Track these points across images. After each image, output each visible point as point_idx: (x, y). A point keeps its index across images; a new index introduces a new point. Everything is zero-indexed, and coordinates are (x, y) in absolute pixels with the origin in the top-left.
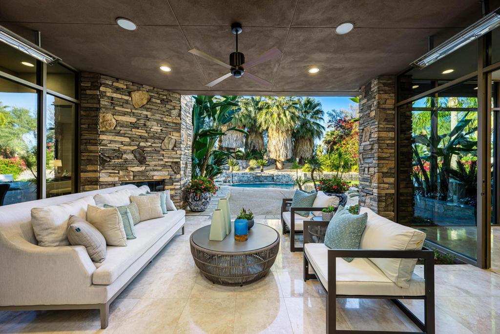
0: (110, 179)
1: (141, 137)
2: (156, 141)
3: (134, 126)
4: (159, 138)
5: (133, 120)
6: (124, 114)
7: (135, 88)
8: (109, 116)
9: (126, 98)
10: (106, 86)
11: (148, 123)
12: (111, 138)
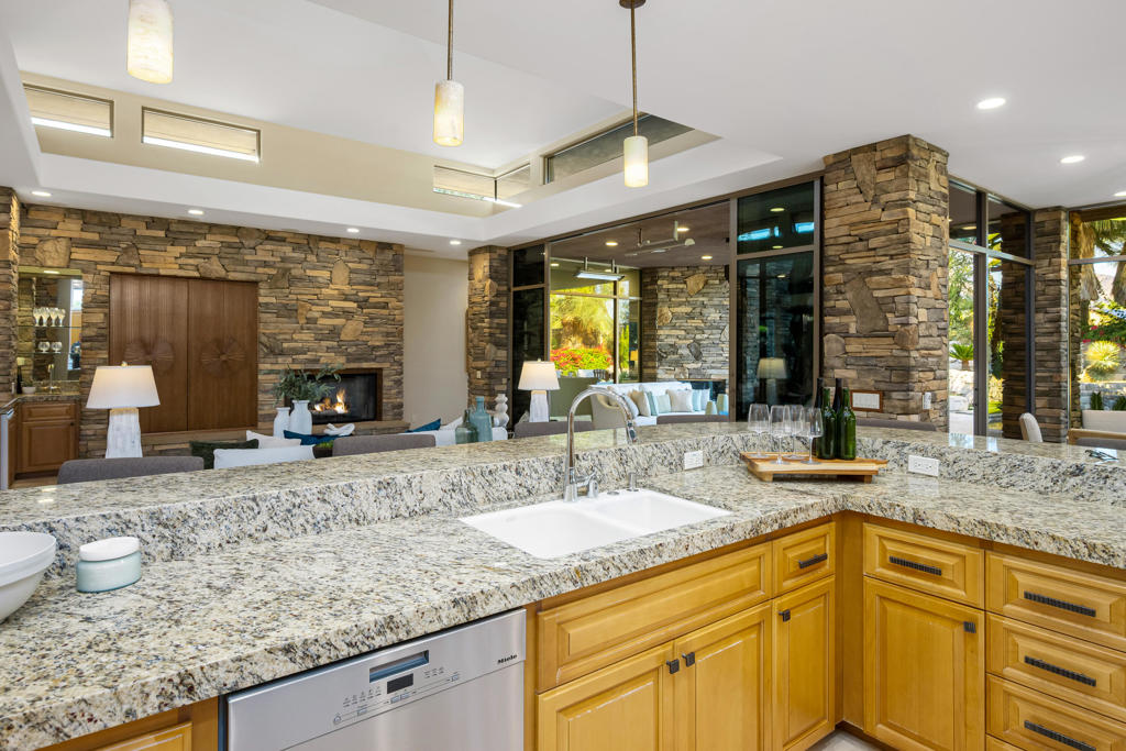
0: (666, 376)
1: (697, 328)
2: (714, 331)
3: (690, 316)
4: (718, 328)
5: (689, 309)
6: (680, 305)
7: (691, 272)
8: (665, 310)
9: (681, 286)
10: (664, 278)
11: (705, 311)
12: (667, 332)
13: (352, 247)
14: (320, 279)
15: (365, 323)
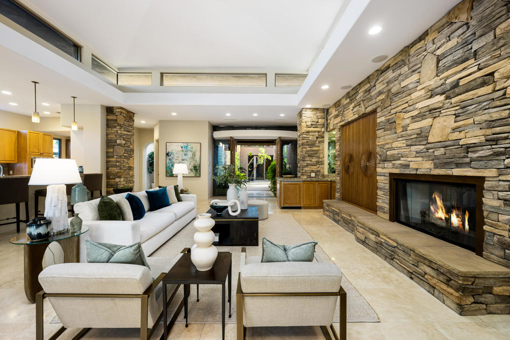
13: (439, 31)
14: (410, 86)
15: (457, 116)
